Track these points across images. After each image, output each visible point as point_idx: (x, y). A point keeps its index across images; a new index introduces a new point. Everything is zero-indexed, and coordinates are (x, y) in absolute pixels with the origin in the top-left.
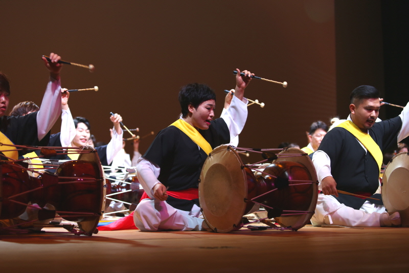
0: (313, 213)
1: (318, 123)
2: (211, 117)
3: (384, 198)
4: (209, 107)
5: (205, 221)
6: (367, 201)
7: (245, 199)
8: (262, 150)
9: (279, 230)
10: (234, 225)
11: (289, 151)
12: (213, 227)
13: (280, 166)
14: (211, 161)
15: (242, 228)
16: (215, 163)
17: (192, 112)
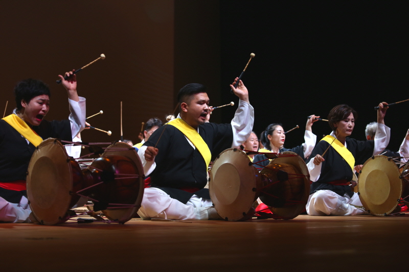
0: (139, 206)
1: (155, 121)
2: (43, 111)
3: (211, 193)
4: (41, 101)
5: (32, 214)
6: (194, 195)
7: (70, 192)
8: (90, 144)
9: (106, 223)
10: (60, 218)
11: (117, 145)
12: (39, 219)
13: (108, 160)
14: (38, 155)
15: (69, 221)
16: (42, 156)
17: (25, 106)
